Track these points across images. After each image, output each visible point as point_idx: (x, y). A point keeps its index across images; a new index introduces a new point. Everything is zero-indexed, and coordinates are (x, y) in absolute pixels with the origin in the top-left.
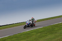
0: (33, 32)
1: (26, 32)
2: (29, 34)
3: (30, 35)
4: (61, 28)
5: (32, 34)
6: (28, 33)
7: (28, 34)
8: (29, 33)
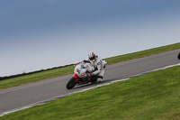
0: (103, 93)
1: (83, 93)
3: (95, 104)
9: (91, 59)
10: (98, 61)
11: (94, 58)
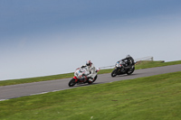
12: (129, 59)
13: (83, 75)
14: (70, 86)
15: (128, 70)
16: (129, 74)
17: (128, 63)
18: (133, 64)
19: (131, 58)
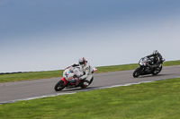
0: (48, 104)
1: (27, 102)
2: (34, 107)
3: (38, 113)
4: (129, 99)
5: (44, 109)
6: (32, 105)
7: (30, 107)
8: (35, 105)
9: (81, 63)
10: (87, 66)
11: (83, 63)
12: (156, 55)
13: (75, 76)
14: (57, 90)
15: (155, 69)
16: (155, 75)
17: (155, 61)
18: (161, 62)
19: (159, 55)
